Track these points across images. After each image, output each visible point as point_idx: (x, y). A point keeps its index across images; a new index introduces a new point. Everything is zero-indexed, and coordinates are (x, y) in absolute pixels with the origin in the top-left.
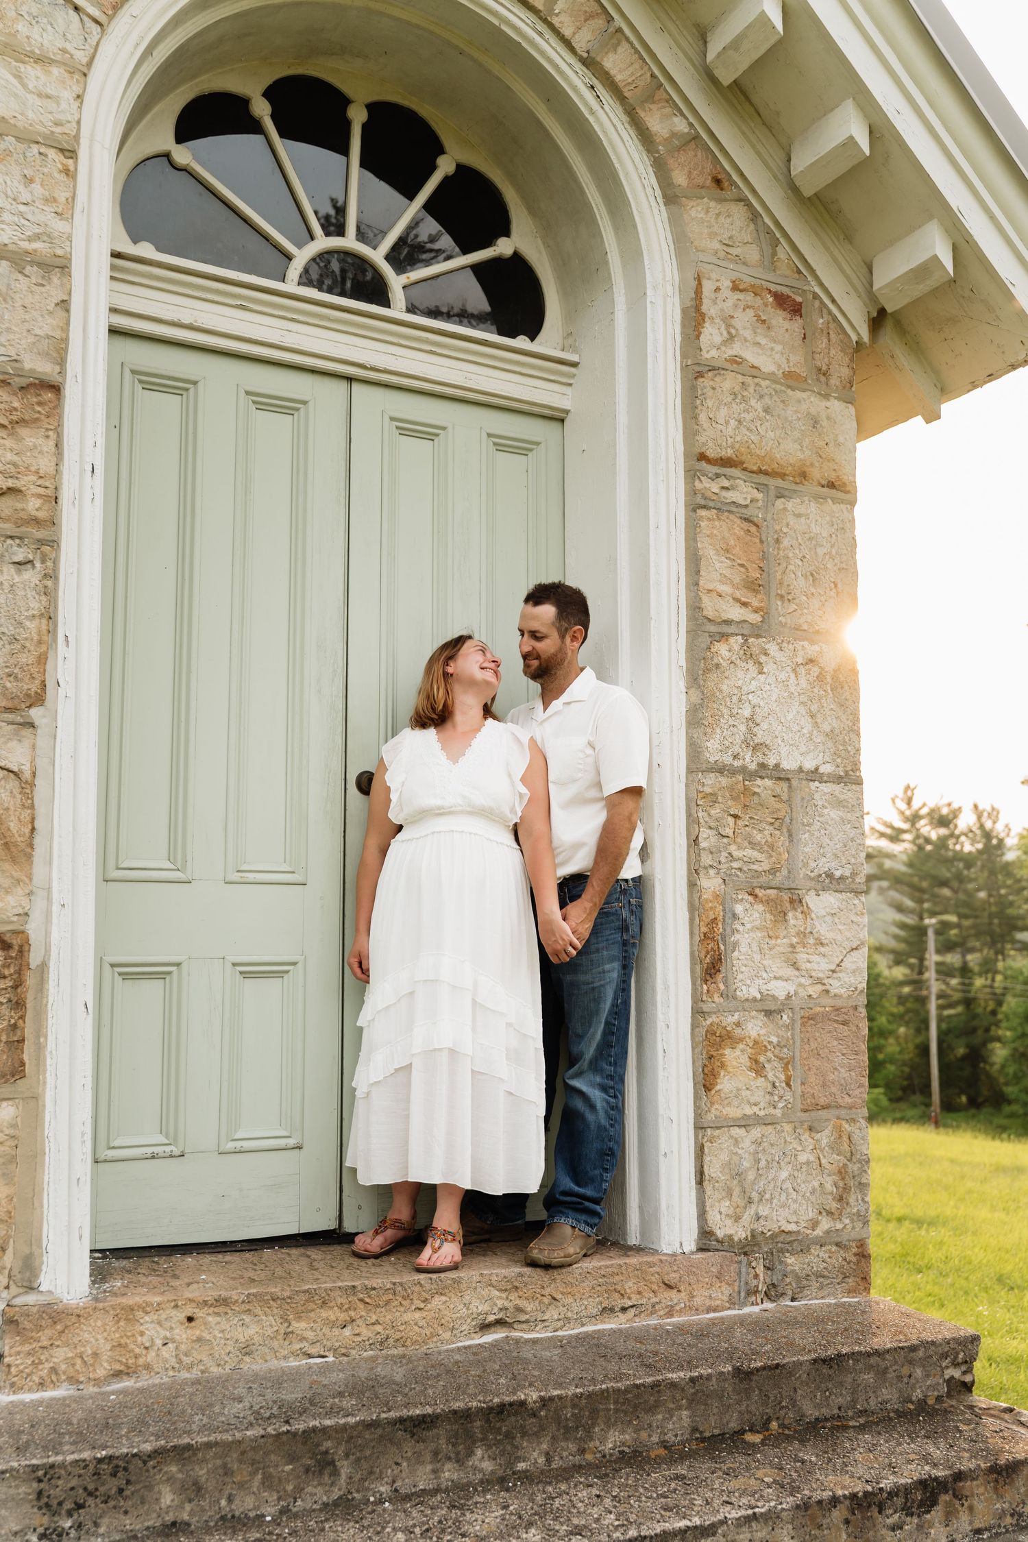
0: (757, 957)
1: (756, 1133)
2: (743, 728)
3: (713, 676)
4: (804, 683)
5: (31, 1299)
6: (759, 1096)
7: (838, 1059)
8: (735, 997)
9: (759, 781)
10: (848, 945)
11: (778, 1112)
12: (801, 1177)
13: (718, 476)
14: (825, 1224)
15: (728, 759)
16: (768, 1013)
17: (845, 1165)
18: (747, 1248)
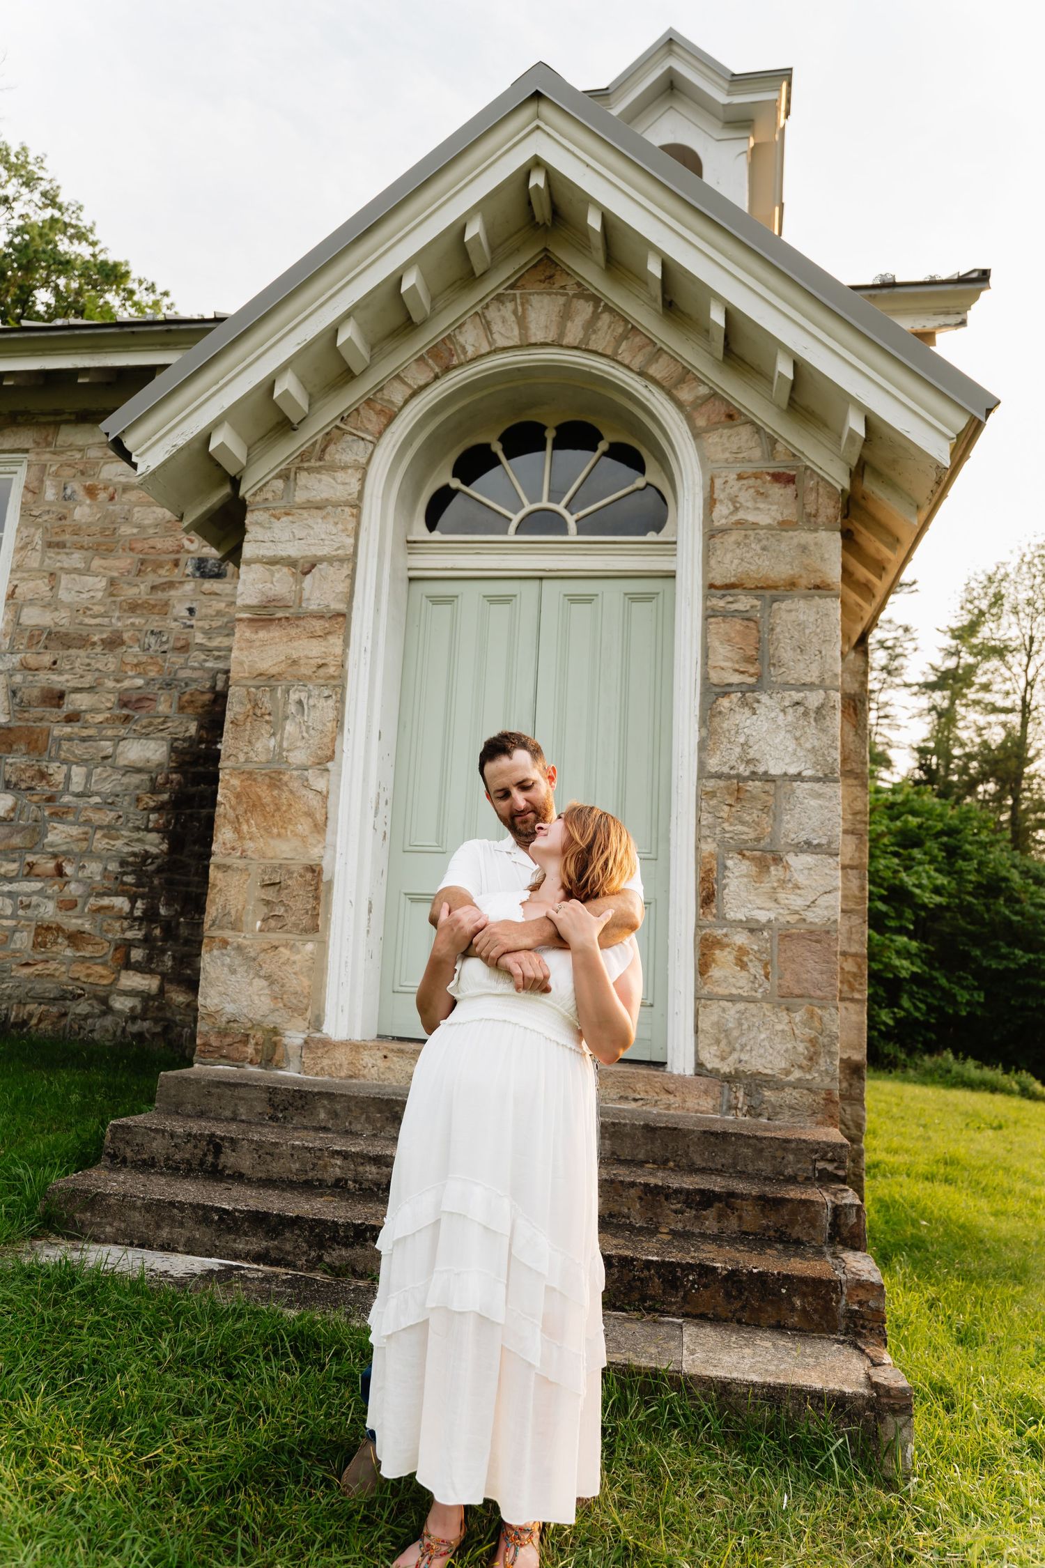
0: (744, 894)
1: (741, 1006)
2: (738, 750)
3: (717, 720)
4: (790, 718)
5: (318, 1035)
6: (743, 983)
7: (810, 965)
8: (725, 919)
9: (750, 783)
10: (822, 890)
11: (759, 995)
12: (777, 1040)
13: (724, 596)
14: (797, 1074)
15: (725, 770)
16: (752, 931)
17: (816, 1037)
18: (730, 1079)
